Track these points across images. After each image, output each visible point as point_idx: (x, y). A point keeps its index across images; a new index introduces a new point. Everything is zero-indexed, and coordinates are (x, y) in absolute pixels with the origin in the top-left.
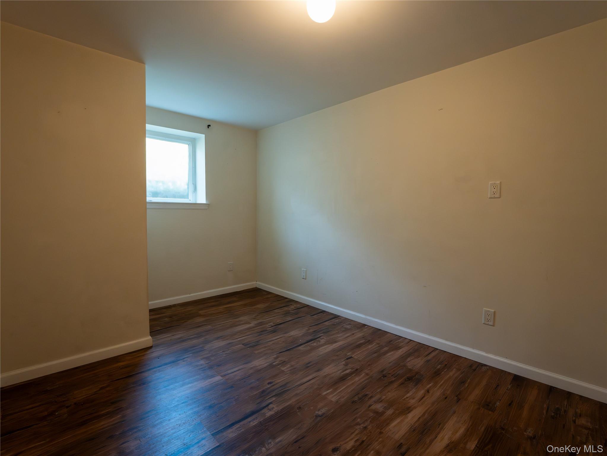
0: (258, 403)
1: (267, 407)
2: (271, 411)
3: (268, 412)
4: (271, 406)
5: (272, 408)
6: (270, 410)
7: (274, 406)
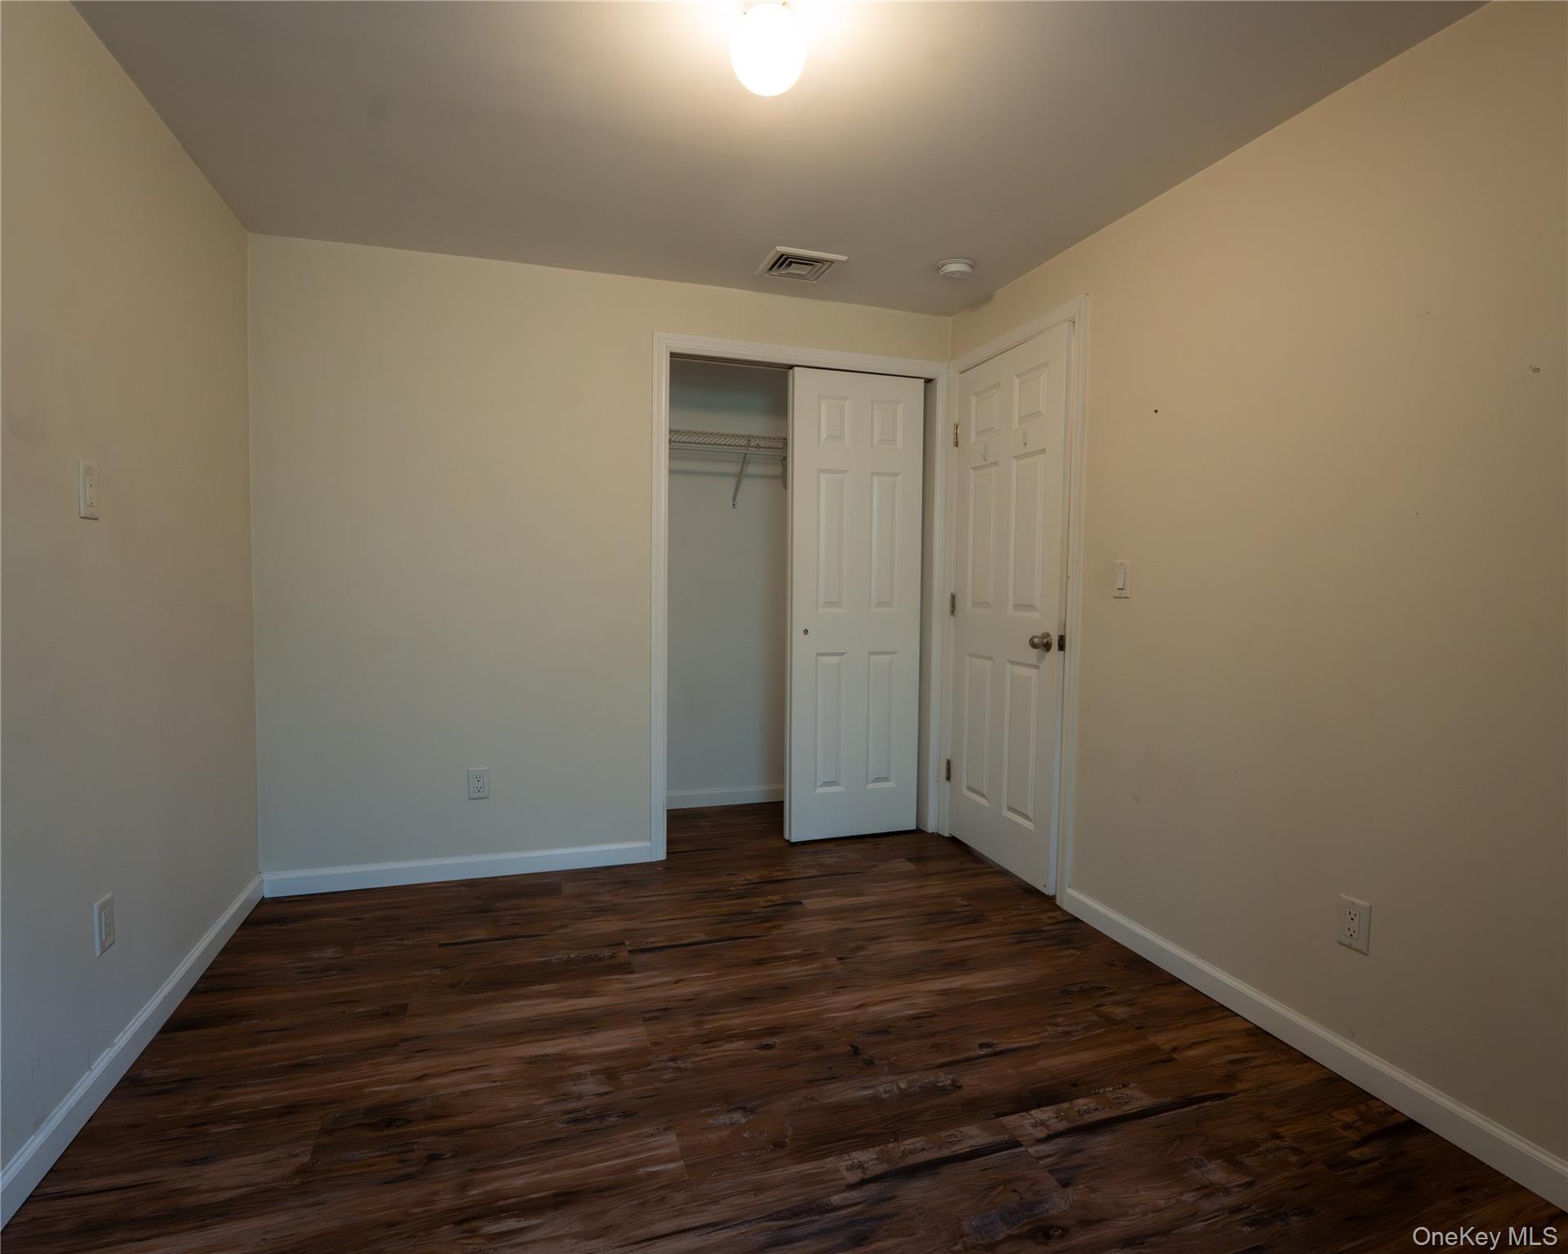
0: (1079, 1151)
1: (1052, 1133)
2: (1041, 1120)
3: (1048, 1120)
4: (1041, 1133)
5: (1037, 1127)
6: (1043, 1123)
7: (1031, 1130)
